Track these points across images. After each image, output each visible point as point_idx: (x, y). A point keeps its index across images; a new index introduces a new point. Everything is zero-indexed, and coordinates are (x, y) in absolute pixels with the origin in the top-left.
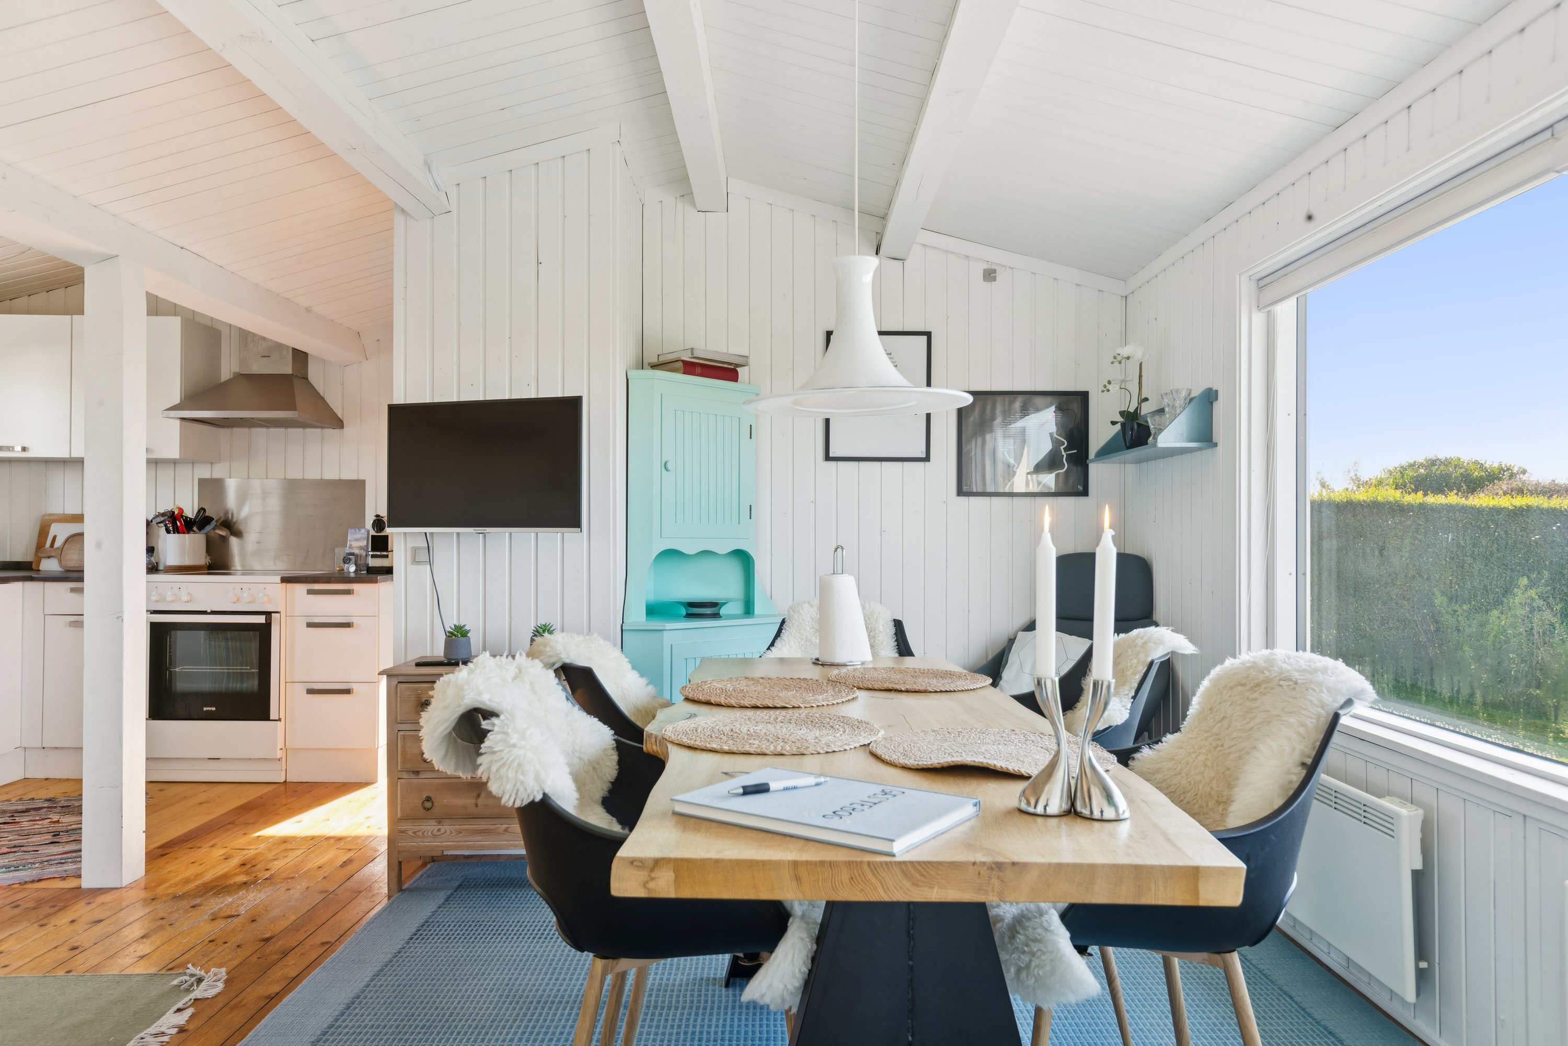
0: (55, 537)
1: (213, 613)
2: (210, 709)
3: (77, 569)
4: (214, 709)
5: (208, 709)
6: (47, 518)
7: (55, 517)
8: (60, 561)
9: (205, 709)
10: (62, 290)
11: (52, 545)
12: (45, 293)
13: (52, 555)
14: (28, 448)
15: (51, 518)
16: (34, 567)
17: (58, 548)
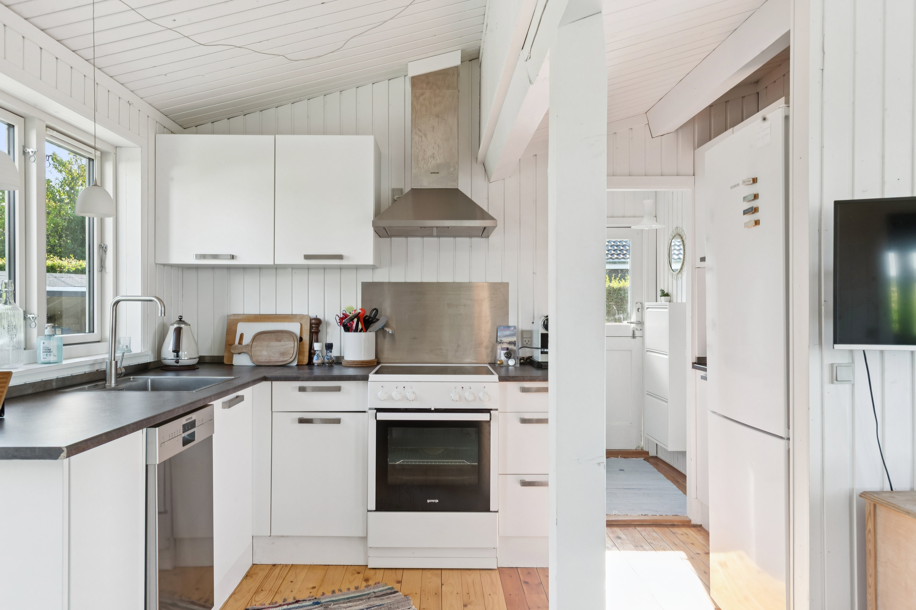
0: (242, 336)
1: (437, 411)
2: (433, 501)
3: (268, 364)
4: (437, 501)
5: (431, 501)
6: (232, 318)
7: (240, 317)
8: (251, 357)
9: (429, 501)
10: (274, 109)
11: (240, 342)
12: (258, 112)
13: (243, 351)
14: (236, 257)
15: (236, 318)
16: (226, 361)
17: (247, 345)
